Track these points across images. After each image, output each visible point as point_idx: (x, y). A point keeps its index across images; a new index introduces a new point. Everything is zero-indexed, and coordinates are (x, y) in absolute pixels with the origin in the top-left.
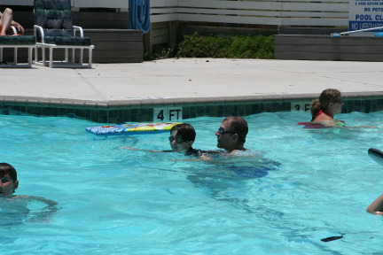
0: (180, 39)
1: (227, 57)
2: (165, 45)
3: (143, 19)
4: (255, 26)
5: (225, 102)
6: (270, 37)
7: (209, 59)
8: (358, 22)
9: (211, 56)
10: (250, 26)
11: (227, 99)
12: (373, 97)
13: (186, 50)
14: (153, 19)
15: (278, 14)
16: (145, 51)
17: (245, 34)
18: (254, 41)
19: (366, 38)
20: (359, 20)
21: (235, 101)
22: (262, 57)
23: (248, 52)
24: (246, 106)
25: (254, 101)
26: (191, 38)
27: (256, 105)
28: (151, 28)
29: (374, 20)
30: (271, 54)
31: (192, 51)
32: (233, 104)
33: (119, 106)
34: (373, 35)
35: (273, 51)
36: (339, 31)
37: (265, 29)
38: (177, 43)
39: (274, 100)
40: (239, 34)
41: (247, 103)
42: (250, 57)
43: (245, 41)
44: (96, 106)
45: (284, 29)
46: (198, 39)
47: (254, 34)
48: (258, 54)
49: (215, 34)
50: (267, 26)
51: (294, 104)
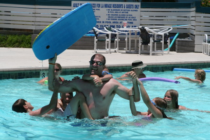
1: (5, 46)
4: (21, 30)
5: (3, 71)
6: (29, 36)
10: (18, 30)
11: (4, 70)
12: (84, 68)
15: (33, 23)
17: (15, 34)
18: (20, 38)
21: (9, 71)
22: (24, 47)
23: (17, 44)
24: (15, 74)
25: (20, 71)
27: (21, 73)
30: (29, 45)
32: (8, 73)
35: (31, 44)
37: (26, 32)
39: (30, 70)
40: (11, 34)
41: (15, 72)
42: (18, 47)
43: (15, 38)
45: (37, 32)
47: (20, 34)
48: (22, 45)
50: (27, 30)
51: (41, 73)
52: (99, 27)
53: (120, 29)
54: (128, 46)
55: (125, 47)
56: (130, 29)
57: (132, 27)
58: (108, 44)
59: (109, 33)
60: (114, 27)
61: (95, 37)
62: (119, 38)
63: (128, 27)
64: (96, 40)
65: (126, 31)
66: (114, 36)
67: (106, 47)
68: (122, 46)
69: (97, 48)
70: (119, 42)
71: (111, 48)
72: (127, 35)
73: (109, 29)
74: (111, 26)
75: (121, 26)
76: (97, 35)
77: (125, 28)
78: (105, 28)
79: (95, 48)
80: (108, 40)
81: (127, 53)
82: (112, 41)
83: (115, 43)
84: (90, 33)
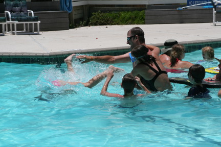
0: (90, 15)
1: (118, 24)
2: (82, 19)
3: (68, 4)
4: (134, 6)
5: (118, 50)
6: (142, 12)
7: (108, 26)
9: (109, 24)
10: (130, 6)
11: (119, 48)
13: (93, 21)
14: (74, 4)
16: (70, 24)
17: (128, 11)
18: (133, 14)
19: (197, 9)
22: (138, 23)
23: (130, 21)
26: (97, 14)
28: (73, 9)
30: (143, 21)
31: (97, 22)
33: (56, 55)
34: (201, 8)
35: (144, 20)
36: (182, 6)
37: (139, 7)
38: (89, 18)
40: (124, 11)
42: (131, 24)
43: (128, 15)
44: (43, 56)
45: (150, 7)
46: (100, 15)
47: (133, 10)
48: (136, 22)
49: (110, 11)
50: (140, 5)
61: (214, 9)
64: (214, 12)
69: (216, 21)
76: (215, 7)
79: (214, 21)
84: (207, 5)
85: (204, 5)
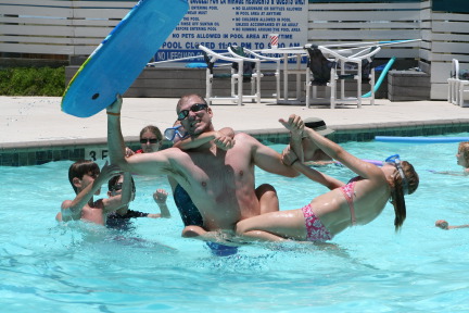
1: (6, 94)
4: (42, 56)
6: (60, 69)
8: (166, 51)
15: (69, 41)
17: (28, 66)
18: (40, 75)
19: (175, 70)
20: (166, 48)
21: (16, 148)
22: (50, 94)
23: (33, 88)
24: (30, 154)
25: (40, 147)
27: (42, 152)
29: (184, 48)
30: (61, 90)
34: (183, 66)
35: (63, 87)
37: (52, 60)
39: (64, 146)
40: (20, 66)
41: (29, 151)
42: (35, 94)
43: (29, 75)
45: (77, 60)
47: (39, 66)
48: (45, 90)
50: (56, 56)
51: (88, 150)
52: (217, 48)
53: (263, 51)
54: (282, 89)
55: (274, 90)
56: (285, 51)
57: (291, 45)
58: (236, 85)
59: (239, 59)
60: (249, 46)
61: (208, 71)
62: (261, 71)
63: (281, 45)
64: (209, 76)
65: (277, 55)
66: (249, 67)
67: (233, 93)
68: (268, 88)
69: (213, 95)
70: (262, 80)
71: (244, 93)
72: (279, 63)
73: (239, 52)
74: (243, 45)
75: (266, 45)
76: (211, 66)
77: (275, 49)
78: (229, 49)
79: (208, 94)
80: (237, 76)
81: (279, 104)
82: (247, 79)
83: (253, 82)
84: (195, 61)
85: (189, 61)
